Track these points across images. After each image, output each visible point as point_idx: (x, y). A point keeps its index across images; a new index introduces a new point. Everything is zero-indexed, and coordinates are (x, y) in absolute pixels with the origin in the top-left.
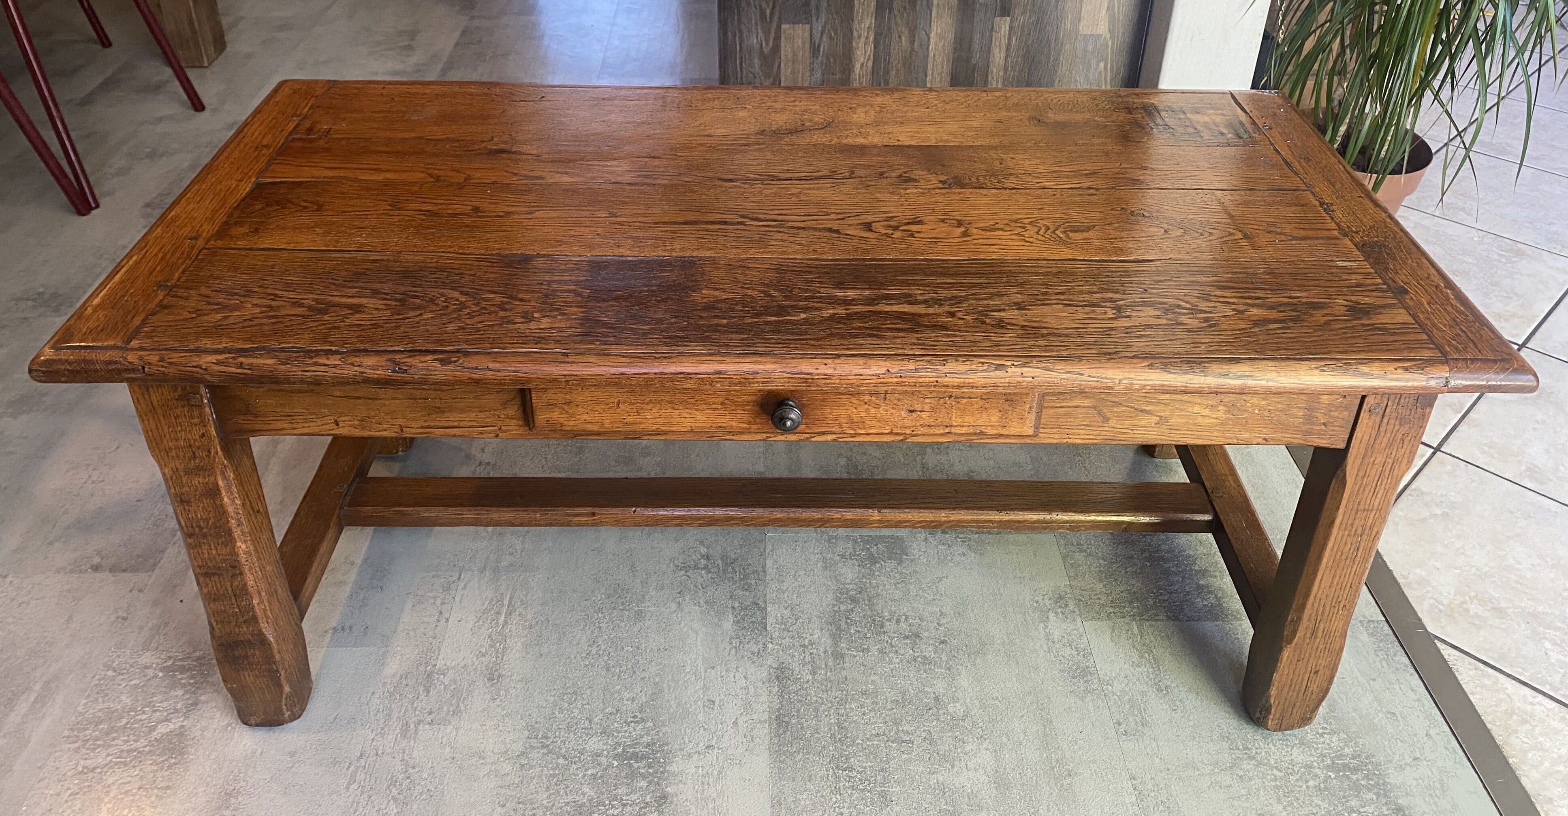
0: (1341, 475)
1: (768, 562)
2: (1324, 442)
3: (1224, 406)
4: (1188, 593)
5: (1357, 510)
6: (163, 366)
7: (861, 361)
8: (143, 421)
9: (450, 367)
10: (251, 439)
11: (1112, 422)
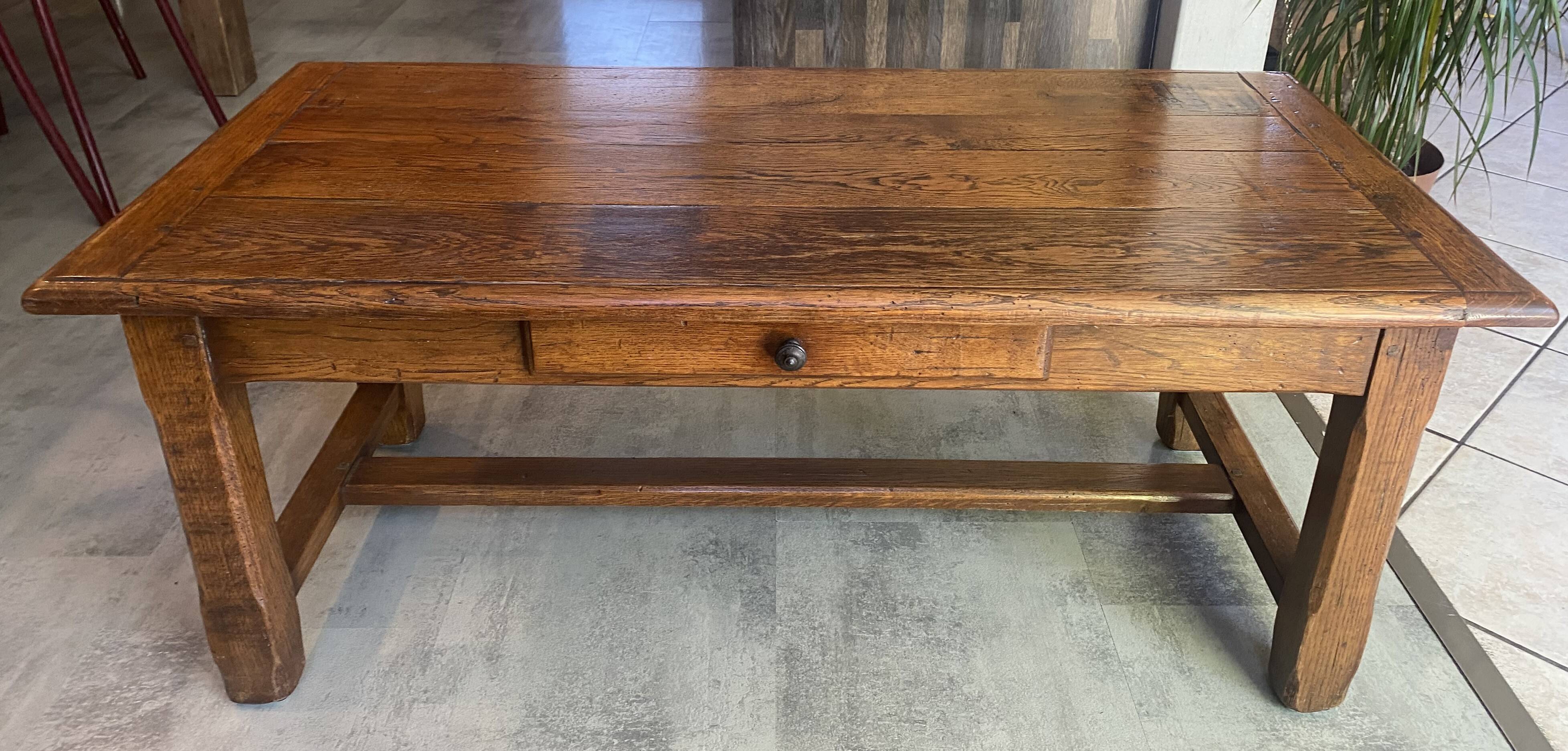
0: (1361, 425)
1: (778, 547)
2: (1341, 388)
3: (1238, 348)
4: (1210, 579)
5: (1379, 463)
6: (157, 297)
7: (865, 293)
8: (137, 364)
9: (448, 298)
10: (248, 384)
11: (1124, 366)
